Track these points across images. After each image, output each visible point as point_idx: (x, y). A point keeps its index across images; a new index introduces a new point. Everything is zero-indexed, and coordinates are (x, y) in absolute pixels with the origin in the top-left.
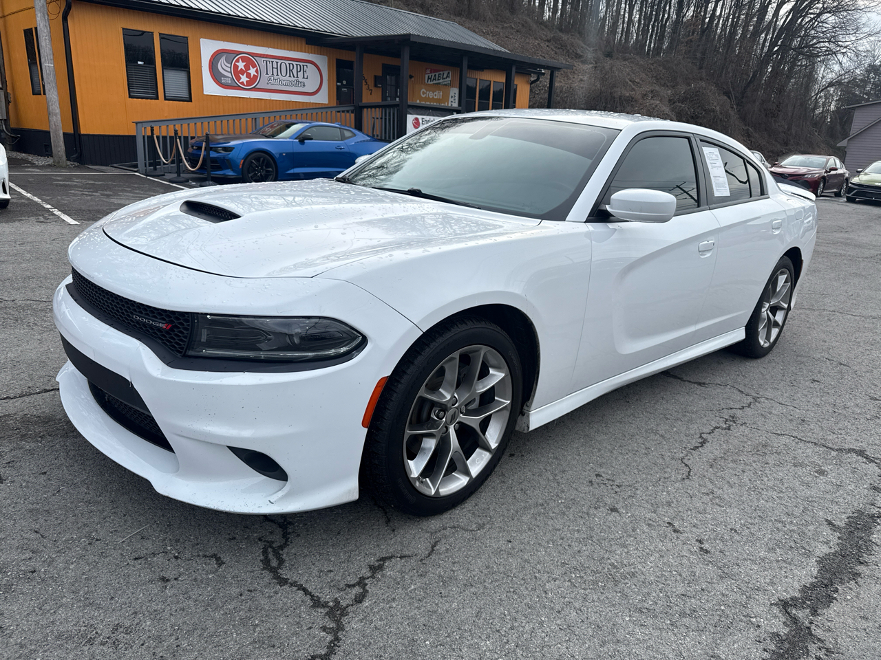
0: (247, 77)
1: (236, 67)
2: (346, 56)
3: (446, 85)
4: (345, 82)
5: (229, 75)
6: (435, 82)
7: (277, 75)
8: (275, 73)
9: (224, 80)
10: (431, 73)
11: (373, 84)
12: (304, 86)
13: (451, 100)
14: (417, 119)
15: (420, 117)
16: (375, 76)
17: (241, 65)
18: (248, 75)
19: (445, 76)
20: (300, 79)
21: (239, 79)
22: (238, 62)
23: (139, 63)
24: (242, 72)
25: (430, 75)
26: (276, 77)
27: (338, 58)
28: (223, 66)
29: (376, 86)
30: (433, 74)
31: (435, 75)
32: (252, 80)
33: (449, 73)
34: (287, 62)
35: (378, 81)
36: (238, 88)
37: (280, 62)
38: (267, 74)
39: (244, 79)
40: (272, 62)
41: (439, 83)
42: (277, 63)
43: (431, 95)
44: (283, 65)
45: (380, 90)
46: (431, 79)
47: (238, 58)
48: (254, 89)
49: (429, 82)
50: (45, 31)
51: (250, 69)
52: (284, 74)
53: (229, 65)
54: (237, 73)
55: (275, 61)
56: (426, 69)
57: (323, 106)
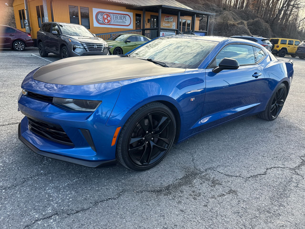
0: (107, 20)
1: (104, 17)
2: (139, 12)
3: (171, 21)
4: (138, 21)
5: (102, 20)
6: (168, 20)
7: (117, 19)
8: (116, 19)
9: (100, 22)
10: (166, 17)
11: (147, 22)
12: (125, 23)
13: (173, 26)
14: (163, 33)
15: (164, 33)
16: (148, 19)
17: (105, 16)
18: (108, 20)
19: (171, 19)
20: (124, 21)
21: (105, 21)
22: (104, 15)
23: (74, 16)
24: (106, 19)
25: (166, 18)
26: (116, 20)
27: (136, 13)
28: (100, 17)
29: (148, 22)
30: (167, 18)
31: (168, 18)
32: (109, 21)
33: (172, 17)
34: (120, 15)
35: (149, 21)
36: (105, 24)
37: (118, 15)
38: (113, 19)
39: (106, 21)
40: (115, 15)
41: (169, 21)
42: (117, 15)
43: (166, 25)
44: (119, 16)
45: (150, 24)
46: (166, 19)
47: (104, 14)
48: (109, 25)
49: (166, 21)
50: (46, 7)
51: (108, 18)
52: (119, 19)
53: (102, 17)
54: (104, 19)
55: (116, 15)
56: (165, 16)
57: (132, 30)
